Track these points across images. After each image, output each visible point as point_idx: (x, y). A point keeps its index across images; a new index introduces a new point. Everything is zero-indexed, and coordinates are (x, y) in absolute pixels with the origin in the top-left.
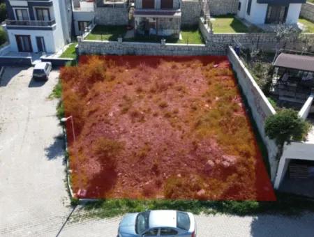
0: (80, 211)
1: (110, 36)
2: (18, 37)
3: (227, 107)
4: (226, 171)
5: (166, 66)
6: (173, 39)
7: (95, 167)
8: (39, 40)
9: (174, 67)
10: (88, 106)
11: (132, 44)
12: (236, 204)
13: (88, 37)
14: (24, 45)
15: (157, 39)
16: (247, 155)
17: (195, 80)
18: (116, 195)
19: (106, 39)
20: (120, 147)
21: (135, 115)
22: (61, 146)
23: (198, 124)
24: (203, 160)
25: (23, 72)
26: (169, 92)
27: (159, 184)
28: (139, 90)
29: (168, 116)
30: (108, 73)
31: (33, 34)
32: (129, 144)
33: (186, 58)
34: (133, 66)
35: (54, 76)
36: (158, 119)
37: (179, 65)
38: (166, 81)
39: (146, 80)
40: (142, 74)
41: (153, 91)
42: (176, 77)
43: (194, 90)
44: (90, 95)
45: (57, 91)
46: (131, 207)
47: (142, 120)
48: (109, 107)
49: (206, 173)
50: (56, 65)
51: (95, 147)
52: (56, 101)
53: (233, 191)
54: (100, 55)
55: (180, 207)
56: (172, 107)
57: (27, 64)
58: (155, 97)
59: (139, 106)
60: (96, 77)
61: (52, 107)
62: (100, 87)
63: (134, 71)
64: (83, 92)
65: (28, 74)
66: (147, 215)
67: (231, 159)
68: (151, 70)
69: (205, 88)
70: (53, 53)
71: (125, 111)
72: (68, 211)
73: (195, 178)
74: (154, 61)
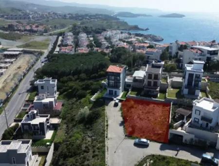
0: (126, 137)
1: (136, 93)
2: (110, 90)
3: (164, 120)
4: (159, 134)
5: (152, 106)
6: (156, 96)
7: (130, 129)
8: (116, 92)
9: (154, 106)
10: (129, 114)
11: (143, 97)
12: (159, 141)
13: (131, 94)
14: (111, 93)
15: (150, 96)
16: (164, 131)
17: (159, 111)
18: (135, 135)
19: (134, 94)
20: (136, 126)
21: (141, 119)
22: (122, 124)
23: (155, 124)
24: (154, 131)
25: (111, 102)
26: (151, 114)
27: (144, 135)
28: (143, 112)
29: (149, 120)
30: (135, 106)
31: (114, 90)
32: (138, 125)
33: (158, 103)
34: (142, 104)
35: (120, 104)
36: (146, 121)
37: (156, 106)
38: (150, 110)
39: (145, 109)
40: (144, 107)
41: (146, 113)
42: (153, 109)
43: (158, 114)
44: (130, 112)
45: (121, 109)
46: (137, 138)
47: (142, 120)
48: (135, 116)
49: (154, 134)
50: (120, 101)
51: (131, 125)
52: (121, 112)
53: (159, 138)
54: (133, 100)
55: (148, 139)
56: (150, 118)
57: (112, 100)
58: (147, 115)
59: (142, 117)
60: (132, 107)
61: (120, 113)
62: (133, 110)
63: (142, 106)
64: (128, 111)
65: (113, 103)
66: (140, 139)
67: (160, 132)
68: (147, 107)
69: (161, 114)
70: (118, 96)
71: (138, 117)
72: (124, 137)
73: (152, 135)
74: (148, 103)
